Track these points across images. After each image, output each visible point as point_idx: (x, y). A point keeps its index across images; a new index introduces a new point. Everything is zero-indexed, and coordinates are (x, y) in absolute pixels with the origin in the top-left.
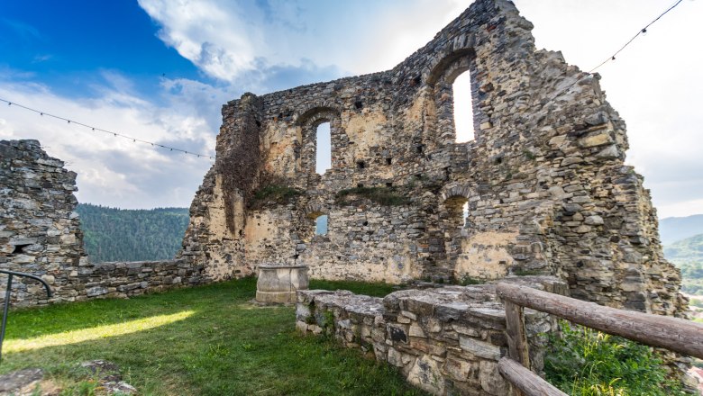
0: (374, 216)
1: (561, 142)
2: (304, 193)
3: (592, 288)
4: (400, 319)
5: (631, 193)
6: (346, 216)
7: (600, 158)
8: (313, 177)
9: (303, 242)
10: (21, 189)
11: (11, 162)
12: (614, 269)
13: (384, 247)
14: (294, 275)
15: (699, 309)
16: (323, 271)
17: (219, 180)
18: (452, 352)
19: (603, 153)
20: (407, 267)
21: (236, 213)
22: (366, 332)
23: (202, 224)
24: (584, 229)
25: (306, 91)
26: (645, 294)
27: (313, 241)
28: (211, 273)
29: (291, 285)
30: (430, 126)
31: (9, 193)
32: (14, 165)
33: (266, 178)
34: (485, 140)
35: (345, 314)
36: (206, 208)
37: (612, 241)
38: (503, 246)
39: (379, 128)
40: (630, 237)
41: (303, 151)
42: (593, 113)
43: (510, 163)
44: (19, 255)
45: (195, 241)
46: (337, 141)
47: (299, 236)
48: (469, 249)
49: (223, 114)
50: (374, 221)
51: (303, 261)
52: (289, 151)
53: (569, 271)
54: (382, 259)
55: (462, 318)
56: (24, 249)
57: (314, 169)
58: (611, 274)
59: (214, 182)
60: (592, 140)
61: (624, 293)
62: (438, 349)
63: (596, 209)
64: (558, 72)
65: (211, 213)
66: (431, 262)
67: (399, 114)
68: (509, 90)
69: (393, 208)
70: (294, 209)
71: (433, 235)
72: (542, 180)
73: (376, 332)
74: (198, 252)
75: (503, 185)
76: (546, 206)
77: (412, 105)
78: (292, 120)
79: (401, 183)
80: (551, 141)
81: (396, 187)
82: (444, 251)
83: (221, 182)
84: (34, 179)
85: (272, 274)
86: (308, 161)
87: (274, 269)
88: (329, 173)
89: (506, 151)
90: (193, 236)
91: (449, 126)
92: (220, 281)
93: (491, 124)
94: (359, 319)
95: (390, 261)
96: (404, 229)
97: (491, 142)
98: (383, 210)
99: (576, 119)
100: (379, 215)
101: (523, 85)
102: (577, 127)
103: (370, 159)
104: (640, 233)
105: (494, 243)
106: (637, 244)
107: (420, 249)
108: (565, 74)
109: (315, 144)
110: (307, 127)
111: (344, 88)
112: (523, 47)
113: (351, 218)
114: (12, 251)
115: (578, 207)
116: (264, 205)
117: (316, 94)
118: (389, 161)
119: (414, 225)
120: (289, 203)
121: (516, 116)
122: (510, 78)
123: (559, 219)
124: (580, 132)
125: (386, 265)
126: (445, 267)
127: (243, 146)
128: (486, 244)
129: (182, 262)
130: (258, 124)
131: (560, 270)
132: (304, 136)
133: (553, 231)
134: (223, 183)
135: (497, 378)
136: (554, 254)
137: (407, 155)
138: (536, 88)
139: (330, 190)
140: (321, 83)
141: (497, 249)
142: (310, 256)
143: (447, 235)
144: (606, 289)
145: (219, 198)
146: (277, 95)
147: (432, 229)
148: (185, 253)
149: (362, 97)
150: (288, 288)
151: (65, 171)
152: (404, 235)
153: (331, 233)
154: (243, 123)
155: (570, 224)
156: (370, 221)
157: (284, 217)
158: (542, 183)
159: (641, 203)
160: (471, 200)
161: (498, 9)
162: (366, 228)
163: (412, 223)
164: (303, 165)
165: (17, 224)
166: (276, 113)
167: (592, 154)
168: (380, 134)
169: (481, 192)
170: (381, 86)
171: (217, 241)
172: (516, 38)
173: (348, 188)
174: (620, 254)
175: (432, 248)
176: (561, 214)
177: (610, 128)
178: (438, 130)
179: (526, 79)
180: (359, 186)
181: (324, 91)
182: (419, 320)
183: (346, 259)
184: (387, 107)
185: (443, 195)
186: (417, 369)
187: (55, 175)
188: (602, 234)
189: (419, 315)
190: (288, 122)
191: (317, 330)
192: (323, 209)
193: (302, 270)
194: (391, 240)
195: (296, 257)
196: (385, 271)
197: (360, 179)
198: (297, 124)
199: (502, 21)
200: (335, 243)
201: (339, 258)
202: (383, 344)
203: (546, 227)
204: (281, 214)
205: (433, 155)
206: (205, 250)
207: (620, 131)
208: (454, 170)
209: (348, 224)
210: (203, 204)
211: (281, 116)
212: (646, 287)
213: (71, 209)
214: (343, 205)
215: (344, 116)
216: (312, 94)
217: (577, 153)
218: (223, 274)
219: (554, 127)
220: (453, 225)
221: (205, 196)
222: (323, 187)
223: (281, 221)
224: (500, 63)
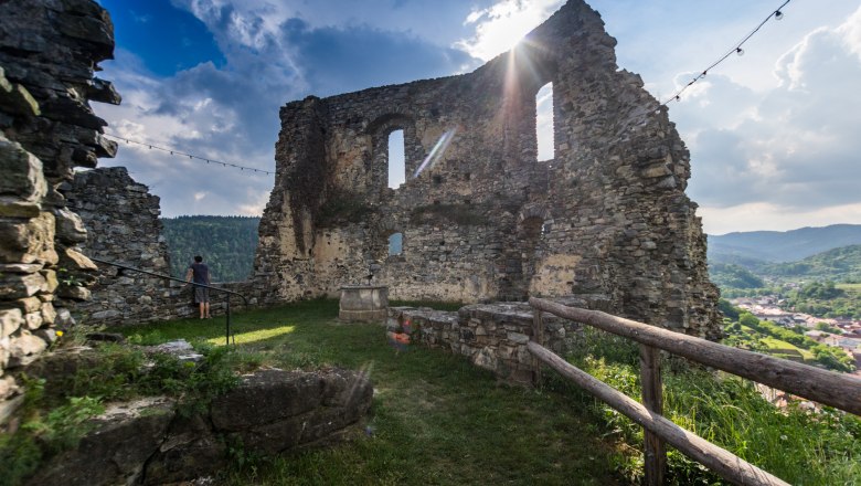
0: (451, 236)
1: (626, 172)
2: (376, 210)
3: (642, 305)
4: (470, 324)
5: (681, 221)
6: (423, 235)
7: (659, 188)
8: (386, 192)
9: (377, 262)
10: (116, 215)
11: (106, 189)
12: (662, 289)
13: (462, 268)
14: (375, 296)
15: (824, 333)
16: (399, 291)
17: (287, 197)
18: (502, 342)
19: (661, 184)
20: (484, 287)
21: (305, 232)
22: (445, 335)
23: (273, 244)
24: (639, 253)
25: (377, 94)
26: (684, 309)
27: (388, 261)
28: (284, 294)
29: (373, 305)
30: (512, 141)
31: (108, 220)
32: (110, 193)
33: (335, 192)
34: (564, 162)
35: (428, 323)
36: (276, 227)
37: (663, 264)
38: (571, 268)
39: (457, 139)
40: (677, 260)
41: (375, 162)
42: (655, 146)
43: (584, 188)
44: (122, 278)
45: (267, 261)
46: (411, 152)
47: (373, 256)
48: (543, 272)
49: (282, 117)
50: (452, 240)
51: (377, 282)
52: (358, 162)
53: (625, 290)
54: (459, 279)
55: (510, 320)
56: (125, 272)
57: (387, 183)
58: (658, 293)
59: (282, 200)
60: (653, 172)
61: (668, 309)
62: (494, 342)
63: (652, 235)
64: (633, 98)
65: (281, 233)
66: (506, 284)
67: (479, 125)
68: (588, 112)
69: (471, 227)
70: (366, 227)
71: (510, 256)
72: (608, 207)
73: (453, 335)
74: (271, 273)
75: (575, 209)
76: (608, 233)
77: (492, 116)
78: (361, 127)
79: (480, 200)
80: (618, 171)
81: (474, 204)
82: (521, 271)
83: (288, 198)
84: (125, 205)
85: (355, 294)
86: (380, 174)
87: (357, 290)
88: (403, 188)
89: (581, 174)
90: (264, 256)
91: (531, 143)
92: (293, 302)
93: (570, 145)
94: (440, 326)
95: (468, 281)
96: (481, 250)
97: (569, 164)
98: (461, 229)
99: (640, 151)
100: (456, 234)
101: (600, 108)
102: (640, 159)
103: (447, 174)
104: (686, 257)
105: (564, 265)
106: (682, 267)
107: (497, 270)
108: (639, 101)
109: (387, 155)
110: (378, 136)
111: (419, 92)
112: (604, 66)
113: (427, 238)
114: (115, 273)
115: (636, 233)
116: (334, 222)
117: (387, 99)
118: (467, 177)
119: (493, 246)
120: (361, 221)
121: (592, 140)
122: (590, 100)
123: (620, 244)
124: (642, 164)
125: (463, 285)
126: (520, 287)
127: (308, 157)
128: (557, 266)
129: (257, 283)
130: (324, 131)
131: (616, 289)
132: (374, 146)
133: (612, 255)
134: (291, 201)
135: (527, 354)
136: (612, 276)
137: (486, 170)
138: (612, 111)
139: (405, 206)
140: (394, 86)
141: (567, 270)
142: (385, 277)
143: (524, 255)
144: (653, 306)
145: (288, 216)
146: (344, 98)
147: (509, 250)
148: (257, 273)
149: (439, 104)
150: (370, 307)
151: (149, 196)
152: (481, 255)
153: (406, 253)
154: (308, 132)
155: (629, 248)
156: (447, 240)
157: (356, 235)
158: (608, 210)
159: (690, 231)
160: (546, 223)
161: (582, 23)
162: (443, 248)
163: (490, 243)
164: (374, 178)
165: (117, 249)
166: (342, 119)
167: (652, 184)
168: (458, 146)
169: (555, 216)
170: (460, 91)
171: (288, 261)
172: (597, 57)
173: (423, 204)
174: (669, 275)
175: (508, 269)
176: (622, 239)
177: (669, 160)
178: (519, 146)
179: (604, 102)
180: (437, 202)
181: (397, 95)
182: (482, 324)
183: (423, 280)
184: (466, 116)
185: (522, 216)
186: (481, 356)
187: (142, 200)
188: (656, 258)
189: (483, 320)
190: (357, 130)
191: (404, 338)
192: (397, 227)
193: (383, 290)
194: (468, 261)
195: (370, 277)
196: (462, 291)
197: (437, 195)
198: (367, 132)
199: (585, 36)
200: (411, 262)
201: (415, 278)
202: (458, 342)
203: (604, 251)
204: (352, 233)
205: (513, 173)
206: (277, 271)
207: (682, 162)
208: (533, 190)
209: (424, 243)
210: (273, 222)
211: (349, 122)
212: (687, 303)
213: (158, 233)
214: (419, 224)
215: (419, 124)
216: (383, 98)
217: (639, 184)
218: (295, 295)
219: (622, 157)
220: (531, 246)
221: (274, 214)
222: (397, 203)
223: (353, 240)
224: (581, 82)
